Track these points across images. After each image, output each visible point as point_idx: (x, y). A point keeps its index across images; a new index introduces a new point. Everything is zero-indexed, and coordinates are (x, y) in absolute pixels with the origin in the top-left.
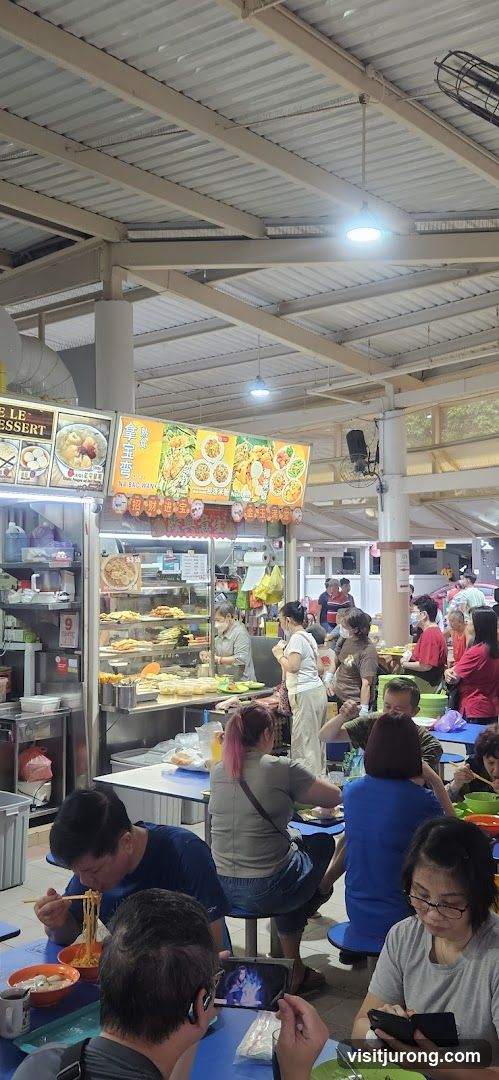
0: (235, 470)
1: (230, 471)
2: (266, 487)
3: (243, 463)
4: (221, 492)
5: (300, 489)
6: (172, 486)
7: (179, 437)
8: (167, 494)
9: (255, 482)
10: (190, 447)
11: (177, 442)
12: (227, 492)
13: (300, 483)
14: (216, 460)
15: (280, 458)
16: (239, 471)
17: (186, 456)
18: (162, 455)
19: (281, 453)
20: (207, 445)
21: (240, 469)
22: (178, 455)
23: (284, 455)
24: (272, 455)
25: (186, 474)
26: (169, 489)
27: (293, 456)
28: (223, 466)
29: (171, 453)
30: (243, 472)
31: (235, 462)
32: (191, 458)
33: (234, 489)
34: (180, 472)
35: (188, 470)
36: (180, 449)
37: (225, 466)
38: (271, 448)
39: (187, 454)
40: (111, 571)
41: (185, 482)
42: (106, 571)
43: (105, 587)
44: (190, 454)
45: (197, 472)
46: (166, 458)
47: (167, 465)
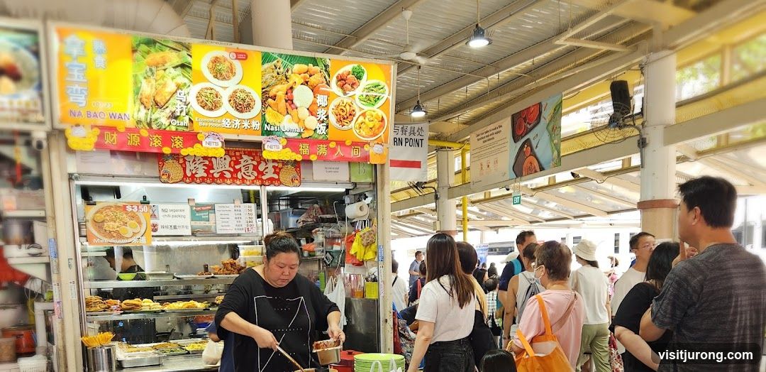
0: (266, 96)
1: (257, 98)
2: (323, 118)
3: (279, 87)
5: (383, 120)
6: (162, 118)
7: (161, 53)
8: (154, 127)
9: (303, 113)
10: (183, 66)
11: (160, 61)
12: (256, 125)
13: (381, 113)
14: (232, 85)
15: (342, 80)
16: (274, 98)
17: (178, 78)
18: (135, 76)
19: (343, 74)
20: (211, 64)
21: (275, 96)
22: (163, 77)
23: (348, 77)
24: (327, 77)
25: (181, 101)
26: (156, 120)
27: (365, 77)
28: (243, 91)
29: (149, 74)
30: (281, 98)
31: (265, 86)
32: (186, 81)
33: (268, 121)
34: (172, 99)
35: (185, 97)
36: (165, 70)
37: (247, 91)
38: (324, 68)
39: (178, 75)
40: (103, 222)
41: (181, 112)
42: (94, 221)
43: (94, 240)
44: (184, 76)
45: (200, 98)
46: (144, 81)
47: (147, 89)
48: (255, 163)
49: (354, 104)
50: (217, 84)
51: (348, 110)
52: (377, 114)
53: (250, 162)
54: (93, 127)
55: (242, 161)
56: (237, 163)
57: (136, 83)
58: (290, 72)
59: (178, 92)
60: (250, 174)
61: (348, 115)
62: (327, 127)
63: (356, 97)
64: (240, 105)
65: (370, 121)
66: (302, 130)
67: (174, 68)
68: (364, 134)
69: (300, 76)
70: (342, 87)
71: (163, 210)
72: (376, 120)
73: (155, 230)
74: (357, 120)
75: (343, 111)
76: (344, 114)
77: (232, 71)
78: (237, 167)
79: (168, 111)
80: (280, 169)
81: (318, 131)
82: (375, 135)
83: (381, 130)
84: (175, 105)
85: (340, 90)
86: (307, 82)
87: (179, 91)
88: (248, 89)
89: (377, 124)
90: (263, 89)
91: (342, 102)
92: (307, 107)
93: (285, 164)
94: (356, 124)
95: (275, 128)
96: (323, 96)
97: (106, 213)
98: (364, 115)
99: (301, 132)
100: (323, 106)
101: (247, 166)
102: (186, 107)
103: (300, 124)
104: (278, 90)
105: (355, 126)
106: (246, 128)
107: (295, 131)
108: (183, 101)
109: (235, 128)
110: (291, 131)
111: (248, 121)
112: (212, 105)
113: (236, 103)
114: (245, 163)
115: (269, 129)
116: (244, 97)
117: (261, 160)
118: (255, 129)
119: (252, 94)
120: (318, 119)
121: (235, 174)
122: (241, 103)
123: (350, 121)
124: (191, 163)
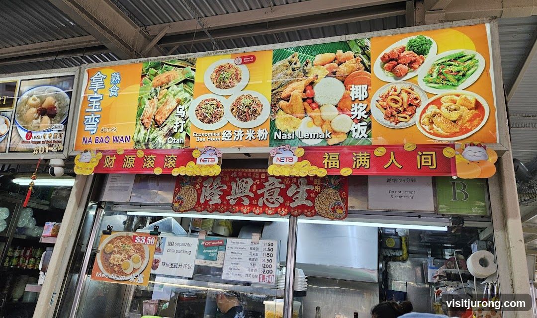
0: (278, 100)
1: (266, 102)
2: (362, 114)
3: (294, 85)
4: (250, 134)
5: (478, 105)
6: (159, 136)
7: (167, 73)
8: (151, 146)
9: (329, 112)
10: (185, 81)
11: (165, 80)
12: (263, 133)
13: (473, 96)
14: (235, 92)
15: (391, 62)
16: (287, 99)
17: (180, 94)
18: (140, 99)
19: (392, 53)
20: (215, 74)
21: (289, 96)
22: (165, 96)
23: (402, 54)
24: (366, 61)
25: (180, 116)
26: (153, 139)
27: (433, 50)
28: (248, 97)
29: (153, 94)
30: (296, 99)
31: (275, 86)
32: (187, 95)
33: (278, 128)
34: (171, 116)
35: (184, 112)
36: (168, 88)
37: (254, 96)
38: (360, 51)
39: (180, 91)
40: (111, 253)
41: (179, 128)
42: (105, 252)
43: (97, 273)
44: (186, 91)
45: (199, 112)
46: (147, 102)
47: (149, 109)
48: (283, 186)
49: (416, 90)
50: (218, 94)
51: (405, 100)
52: (465, 99)
53: (276, 185)
54: (98, 151)
55: (266, 184)
56: (261, 186)
57: (140, 105)
58: (310, 65)
59: (178, 108)
60: (273, 200)
61: (405, 106)
62: (369, 127)
63: (420, 80)
64: (245, 112)
65: (450, 111)
66: (327, 135)
67: (176, 85)
68: (441, 131)
69: (324, 67)
70: (392, 70)
71: (170, 244)
72: (462, 108)
73: (155, 267)
74: (424, 112)
75: (396, 101)
76: (397, 106)
77: (237, 78)
78: (260, 192)
79: (166, 128)
80: (316, 194)
81: (354, 134)
82: (464, 131)
83: (476, 122)
84: (174, 123)
85: (389, 74)
86: (334, 73)
87: (180, 107)
88: (255, 94)
89: (467, 114)
90: (272, 91)
91: (393, 90)
92: (336, 103)
93: (325, 187)
94: (422, 118)
95: (288, 136)
96: (360, 86)
97: (117, 243)
98: (437, 102)
99: (326, 137)
100: (360, 99)
101: (272, 191)
102: (184, 122)
103: (324, 126)
104: (293, 88)
105: (421, 121)
106: (250, 139)
107: (318, 137)
108: (182, 116)
109: (237, 139)
110: (311, 137)
111: (253, 131)
112: (212, 117)
113: (239, 112)
114: (271, 187)
115: (280, 138)
116: (250, 103)
117: (291, 183)
118: (262, 139)
119: (259, 99)
120: (353, 117)
121: (256, 201)
122: (246, 110)
123: (410, 115)
124: (207, 188)
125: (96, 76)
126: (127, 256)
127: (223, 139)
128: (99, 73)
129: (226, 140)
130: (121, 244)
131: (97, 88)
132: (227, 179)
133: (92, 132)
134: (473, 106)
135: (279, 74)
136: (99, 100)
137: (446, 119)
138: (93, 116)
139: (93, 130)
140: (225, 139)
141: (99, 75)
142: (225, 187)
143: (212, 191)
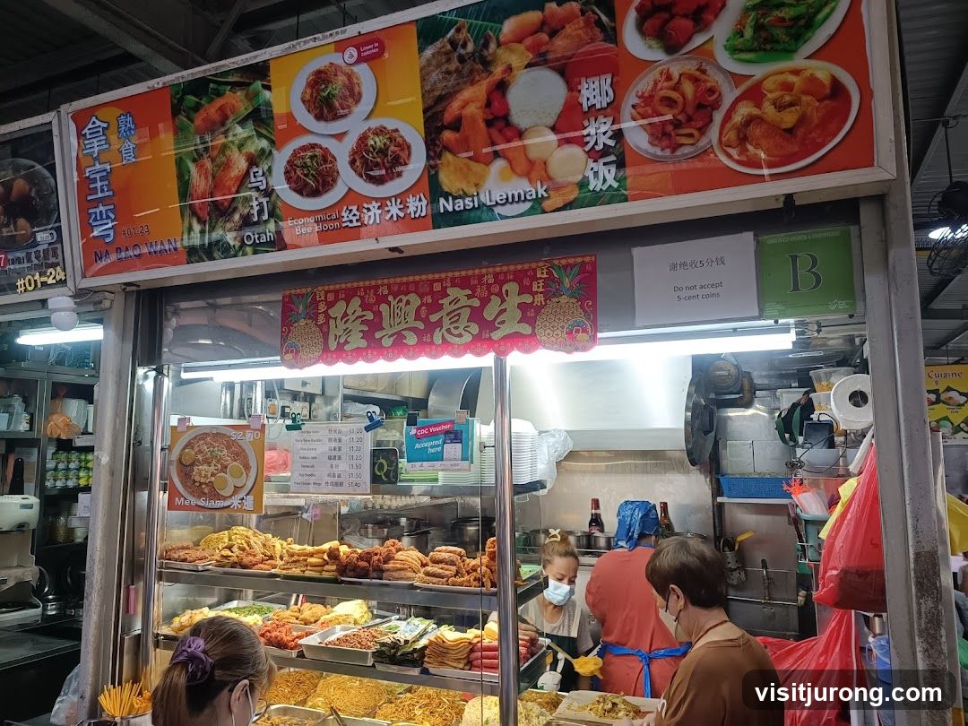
0: (435, 124)
2: (605, 139)
3: (467, 94)
4: (394, 209)
5: (837, 89)
9: (542, 141)
10: (255, 114)
12: (419, 204)
14: (355, 124)
16: (456, 125)
17: (249, 142)
18: (180, 162)
20: (309, 91)
21: (459, 119)
24: (605, 19)
25: (257, 189)
26: (219, 243)
28: (380, 131)
29: (202, 149)
32: (264, 143)
33: (446, 189)
35: (264, 178)
36: (226, 133)
39: (249, 137)
40: (192, 464)
41: (260, 212)
42: (181, 463)
43: (177, 499)
44: (260, 135)
45: (292, 174)
46: (192, 167)
47: (199, 182)
48: (475, 303)
49: (711, 71)
51: (689, 95)
52: (813, 79)
53: (464, 301)
56: (436, 307)
57: (180, 175)
58: (492, 45)
60: (460, 330)
61: (690, 111)
63: (718, 48)
64: (377, 165)
65: (782, 108)
66: (541, 192)
67: (239, 122)
68: (761, 155)
69: (523, 46)
70: (661, 33)
72: (805, 98)
75: (670, 102)
76: (674, 111)
77: (352, 91)
78: (434, 318)
79: (237, 217)
80: (538, 309)
81: (592, 183)
83: (832, 127)
84: (249, 202)
85: (656, 43)
86: (544, 57)
88: (390, 124)
89: (816, 111)
90: (426, 110)
91: (664, 77)
92: (551, 121)
93: (554, 295)
94: (724, 133)
95: (467, 202)
96: (596, 79)
97: (199, 446)
98: (754, 94)
99: (540, 196)
100: (598, 106)
101: (455, 313)
102: (268, 199)
103: (534, 175)
104: (464, 101)
105: (724, 139)
106: (395, 219)
107: (523, 198)
108: (261, 188)
109: (371, 222)
110: (510, 200)
111: (399, 201)
112: (318, 182)
113: (367, 164)
114: (454, 307)
115: (450, 209)
116: (385, 144)
117: (490, 294)
118: (417, 215)
119: (402, 133)
120: (587, 149)
121: (428, 335)
122: (379, 160)
123: (699, 129)
124: (338, 320)
125: (90, 126)
126: (219, 466)
127: (344, 225)
128: (94, 119)
129: (350, 225)
130: (205, 447)
131: (96, 150)
132: (372, 301)
133: (108, 240)
134: (828, 91)
135: (434, 75)
136: (104, 174)
137: (773, 129)
138: (101, 208)
139: (108, 236)
140: (348, 224)
141: (94, 123)
142: (370, 316)
143: (347, 325)
